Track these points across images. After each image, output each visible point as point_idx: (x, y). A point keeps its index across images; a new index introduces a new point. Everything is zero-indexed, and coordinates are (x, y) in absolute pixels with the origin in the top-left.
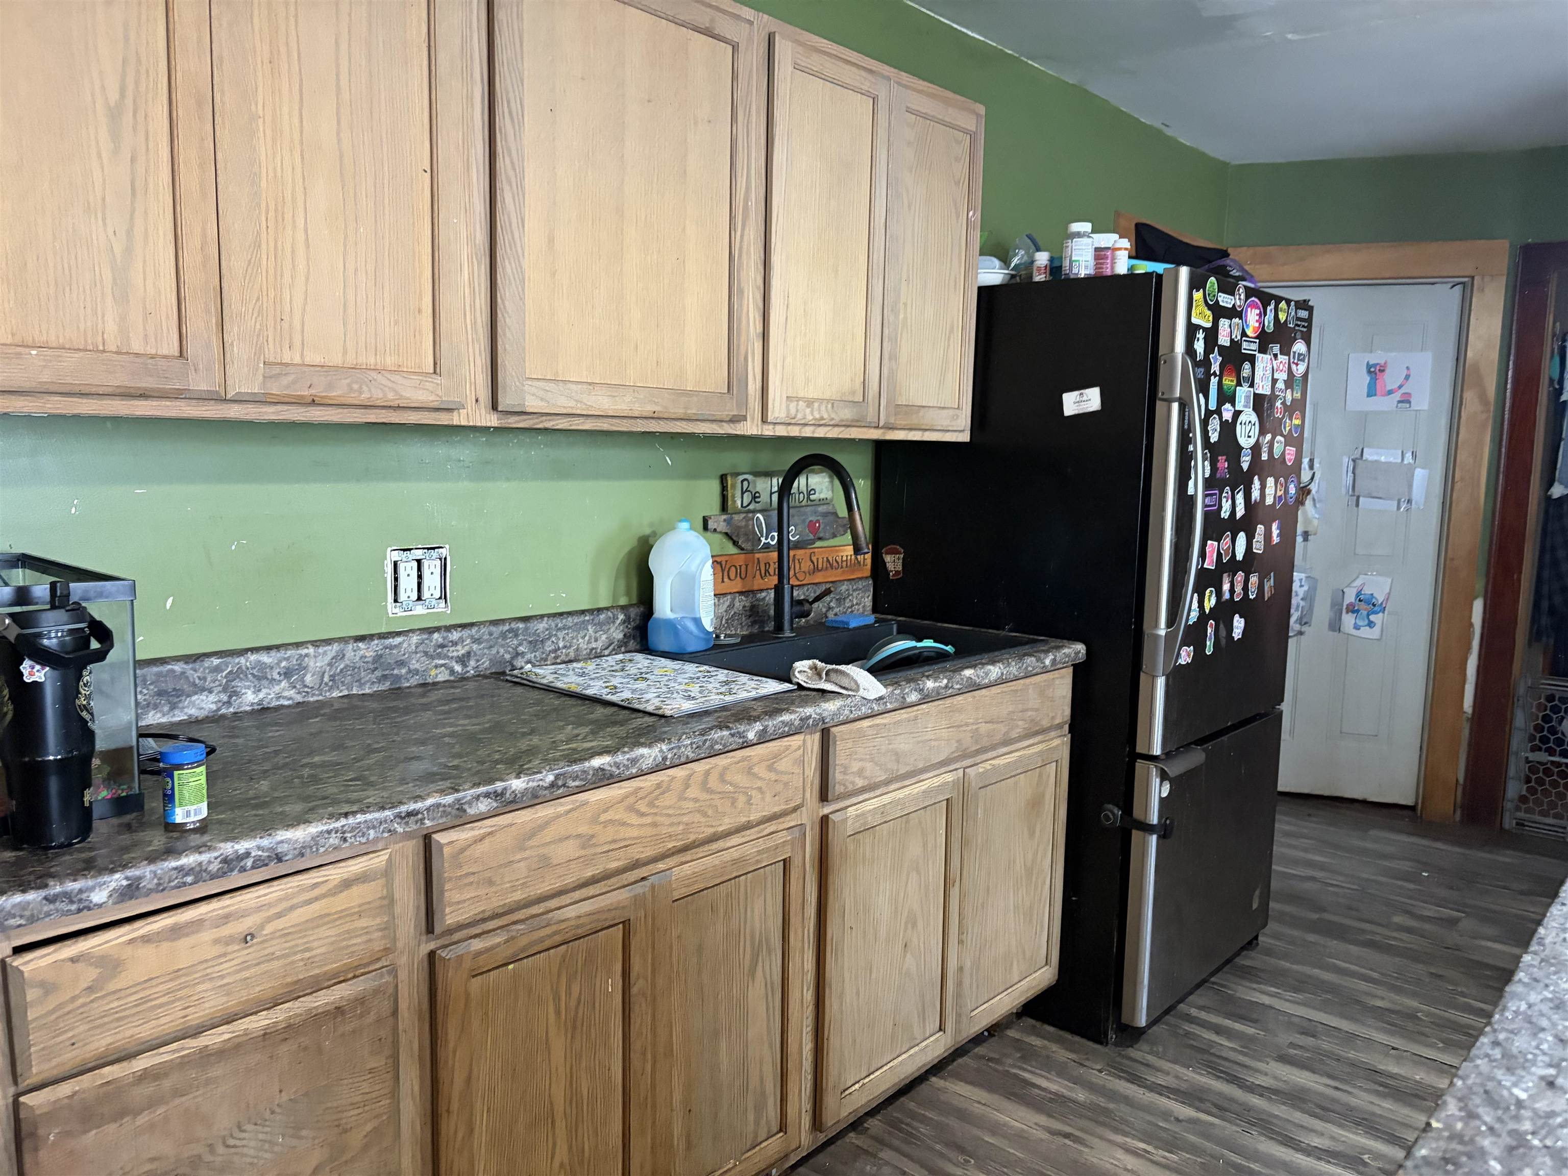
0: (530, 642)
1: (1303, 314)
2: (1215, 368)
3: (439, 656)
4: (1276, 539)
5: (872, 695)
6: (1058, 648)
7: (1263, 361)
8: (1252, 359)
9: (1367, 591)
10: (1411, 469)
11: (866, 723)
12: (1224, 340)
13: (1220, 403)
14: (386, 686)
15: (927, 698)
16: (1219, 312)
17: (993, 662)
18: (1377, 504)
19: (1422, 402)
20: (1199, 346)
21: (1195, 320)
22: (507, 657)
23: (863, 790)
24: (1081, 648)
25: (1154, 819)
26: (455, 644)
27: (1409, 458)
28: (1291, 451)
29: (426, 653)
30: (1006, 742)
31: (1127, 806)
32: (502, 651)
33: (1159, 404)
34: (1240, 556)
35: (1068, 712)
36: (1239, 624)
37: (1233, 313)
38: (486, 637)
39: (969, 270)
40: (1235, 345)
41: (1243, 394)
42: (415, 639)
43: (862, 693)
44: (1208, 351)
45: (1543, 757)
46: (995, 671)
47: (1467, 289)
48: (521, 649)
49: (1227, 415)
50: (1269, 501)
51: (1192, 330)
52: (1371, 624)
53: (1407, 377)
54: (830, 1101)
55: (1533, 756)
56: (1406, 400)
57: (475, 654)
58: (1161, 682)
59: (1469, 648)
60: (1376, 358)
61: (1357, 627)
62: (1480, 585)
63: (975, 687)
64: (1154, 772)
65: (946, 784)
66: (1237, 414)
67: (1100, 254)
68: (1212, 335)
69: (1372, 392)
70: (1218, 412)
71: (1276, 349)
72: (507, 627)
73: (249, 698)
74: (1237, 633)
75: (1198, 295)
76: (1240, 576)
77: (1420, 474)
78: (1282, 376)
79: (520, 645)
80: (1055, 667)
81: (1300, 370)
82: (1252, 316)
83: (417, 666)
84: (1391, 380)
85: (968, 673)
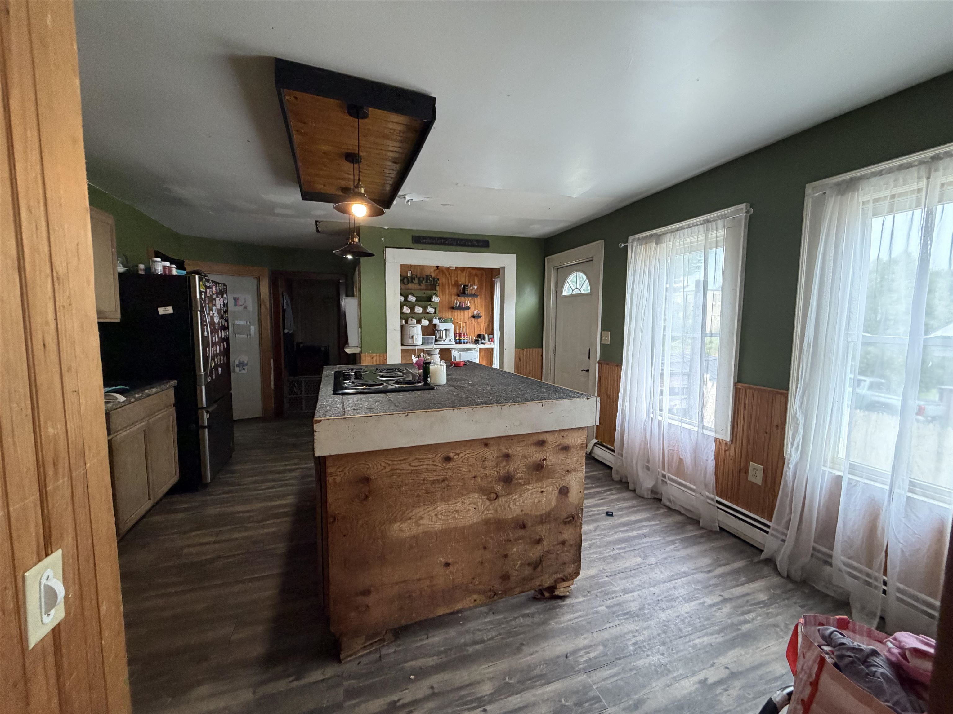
1: (225, 287)
2: (207, 302)
4: (225, 347)
5: (122, 401)
6: (169, 382)
7: (217, 299)
8: (215, 299)
9: (242, 360)
10: (250, 326)
11: (119, 410)
12: (208, 295)
13: (209, 311)
15: (136, 400)
16: (207, 287)
17: (153, 388)
18: (242, 336)
19: (250, 308)
20: (203, 296)
21: (201, 290)
23: (121, 430)
24: (175, 381)
25: (206, 424)
27: (248, 323)
28: (226, 323)
30: (159, 411)
31: (197, 423)
33: (193, 312)
34: (218, 352)
35: (174, 400)
36: (220, 370)
37: (209, 287)
39: (114, 267)
40: (211, 296)
41: (214, 308)
43: (118, 400)
44: (205, 297)
45: (292, 396)
46: (154, 390)
47: (258, 280)
49: (211, 315)
50: (223, 337)
51: (201, 293)
52: (244, 369)
53: (245, 302)
54: (121, 526)
55: (290, 397)
56: (245, 308)
58: (203, 387)
59: (271, 372)
60: (236, 296)
61: (240, 371)
62: (272, 356)
63: (149, 395)
64: (204, 411)
65: (144, 425)
66: (213, 314)
67: (164, 267)
68: (205, 293)
69: (235, 305)
70: (209, 314)
71: (220, 296)
74: (220, 372)
75: (201, 283)
76: (219, 357)
77: (252, 328)
78: (222, 303)
80: (170, 387)
81: (226, 302)
82: (214, 288)
84: (241, 302)
85: (147, 391)
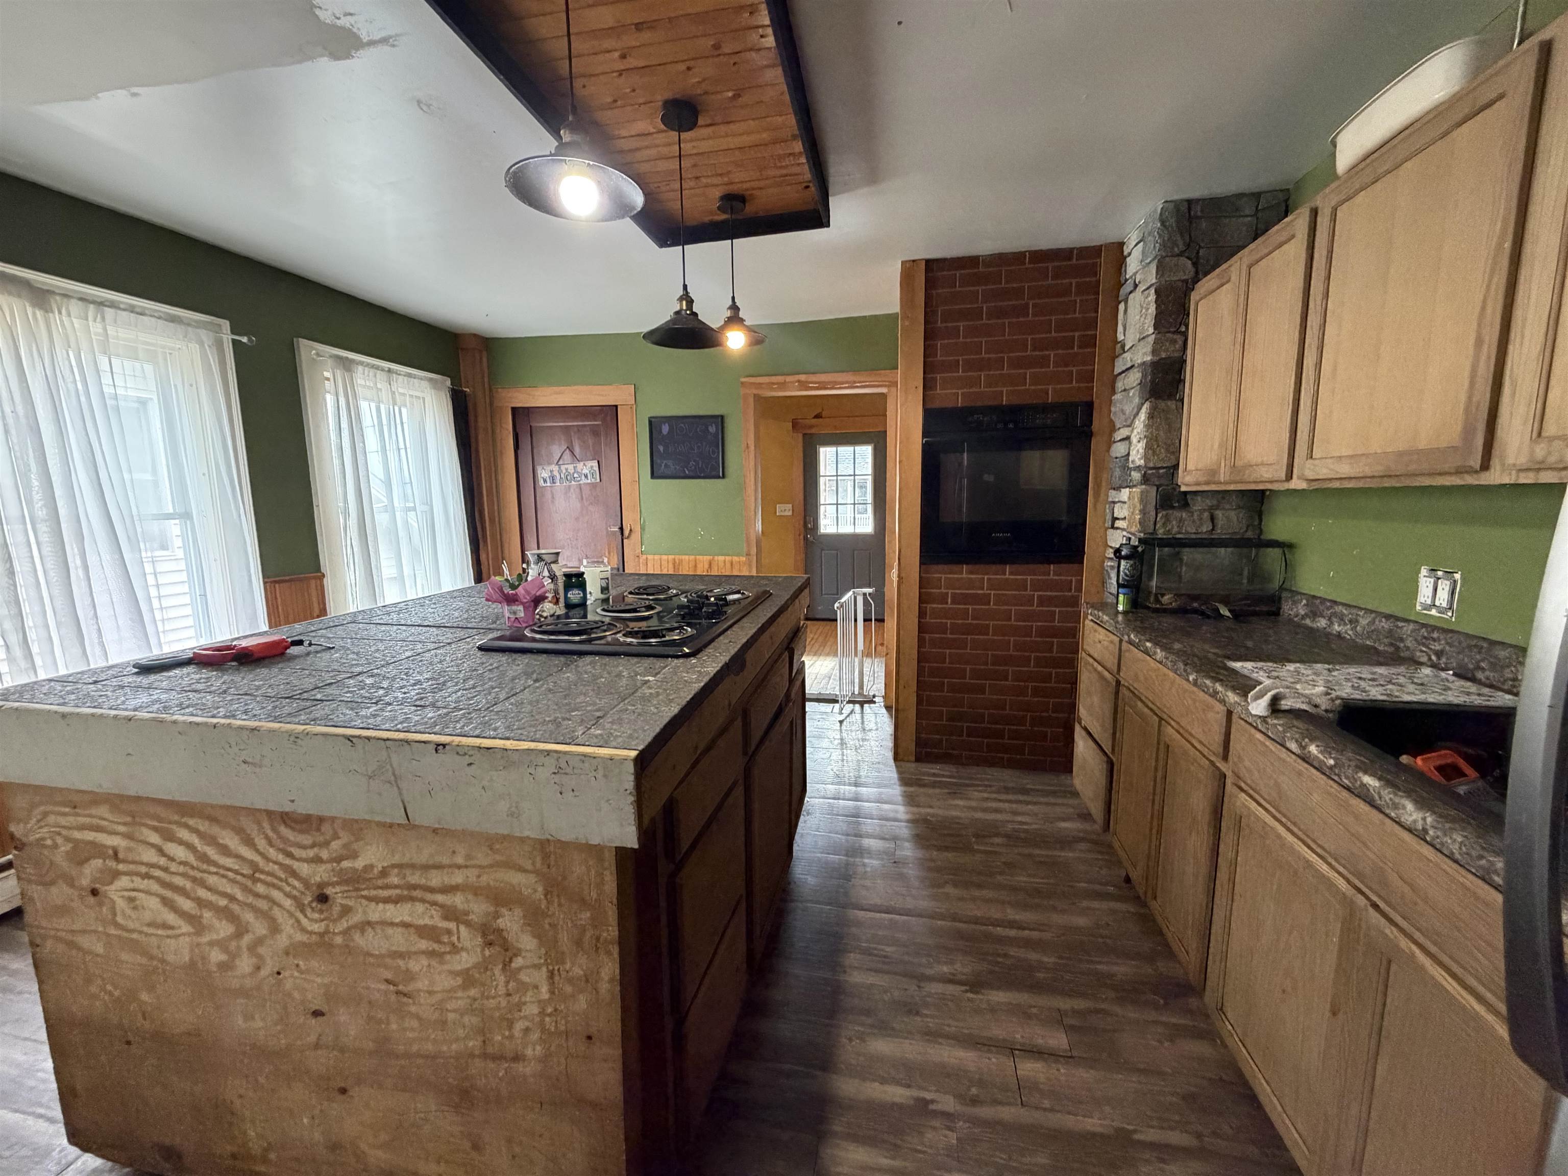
0: (1492, 663)
3: (1424, 645)
14: (1391, 649)
22: (1471, 666)
26: (1434, 640)
29: (1416, 640)
32: (1466, 660)
38: (1456, 644)
42: (1412, 626)
48: (1483, 665)
57: (1447, 654)
72: (1474, 642)
73: (1337, 628)
79: (1483, 660)
83: (1409, 645)
